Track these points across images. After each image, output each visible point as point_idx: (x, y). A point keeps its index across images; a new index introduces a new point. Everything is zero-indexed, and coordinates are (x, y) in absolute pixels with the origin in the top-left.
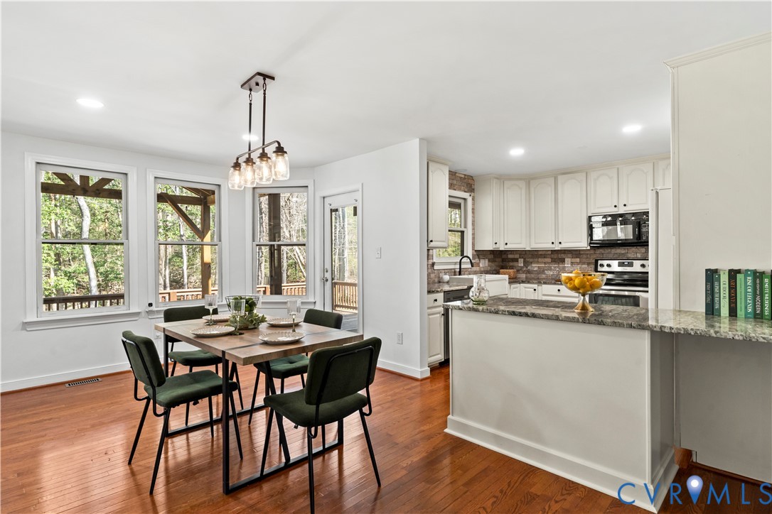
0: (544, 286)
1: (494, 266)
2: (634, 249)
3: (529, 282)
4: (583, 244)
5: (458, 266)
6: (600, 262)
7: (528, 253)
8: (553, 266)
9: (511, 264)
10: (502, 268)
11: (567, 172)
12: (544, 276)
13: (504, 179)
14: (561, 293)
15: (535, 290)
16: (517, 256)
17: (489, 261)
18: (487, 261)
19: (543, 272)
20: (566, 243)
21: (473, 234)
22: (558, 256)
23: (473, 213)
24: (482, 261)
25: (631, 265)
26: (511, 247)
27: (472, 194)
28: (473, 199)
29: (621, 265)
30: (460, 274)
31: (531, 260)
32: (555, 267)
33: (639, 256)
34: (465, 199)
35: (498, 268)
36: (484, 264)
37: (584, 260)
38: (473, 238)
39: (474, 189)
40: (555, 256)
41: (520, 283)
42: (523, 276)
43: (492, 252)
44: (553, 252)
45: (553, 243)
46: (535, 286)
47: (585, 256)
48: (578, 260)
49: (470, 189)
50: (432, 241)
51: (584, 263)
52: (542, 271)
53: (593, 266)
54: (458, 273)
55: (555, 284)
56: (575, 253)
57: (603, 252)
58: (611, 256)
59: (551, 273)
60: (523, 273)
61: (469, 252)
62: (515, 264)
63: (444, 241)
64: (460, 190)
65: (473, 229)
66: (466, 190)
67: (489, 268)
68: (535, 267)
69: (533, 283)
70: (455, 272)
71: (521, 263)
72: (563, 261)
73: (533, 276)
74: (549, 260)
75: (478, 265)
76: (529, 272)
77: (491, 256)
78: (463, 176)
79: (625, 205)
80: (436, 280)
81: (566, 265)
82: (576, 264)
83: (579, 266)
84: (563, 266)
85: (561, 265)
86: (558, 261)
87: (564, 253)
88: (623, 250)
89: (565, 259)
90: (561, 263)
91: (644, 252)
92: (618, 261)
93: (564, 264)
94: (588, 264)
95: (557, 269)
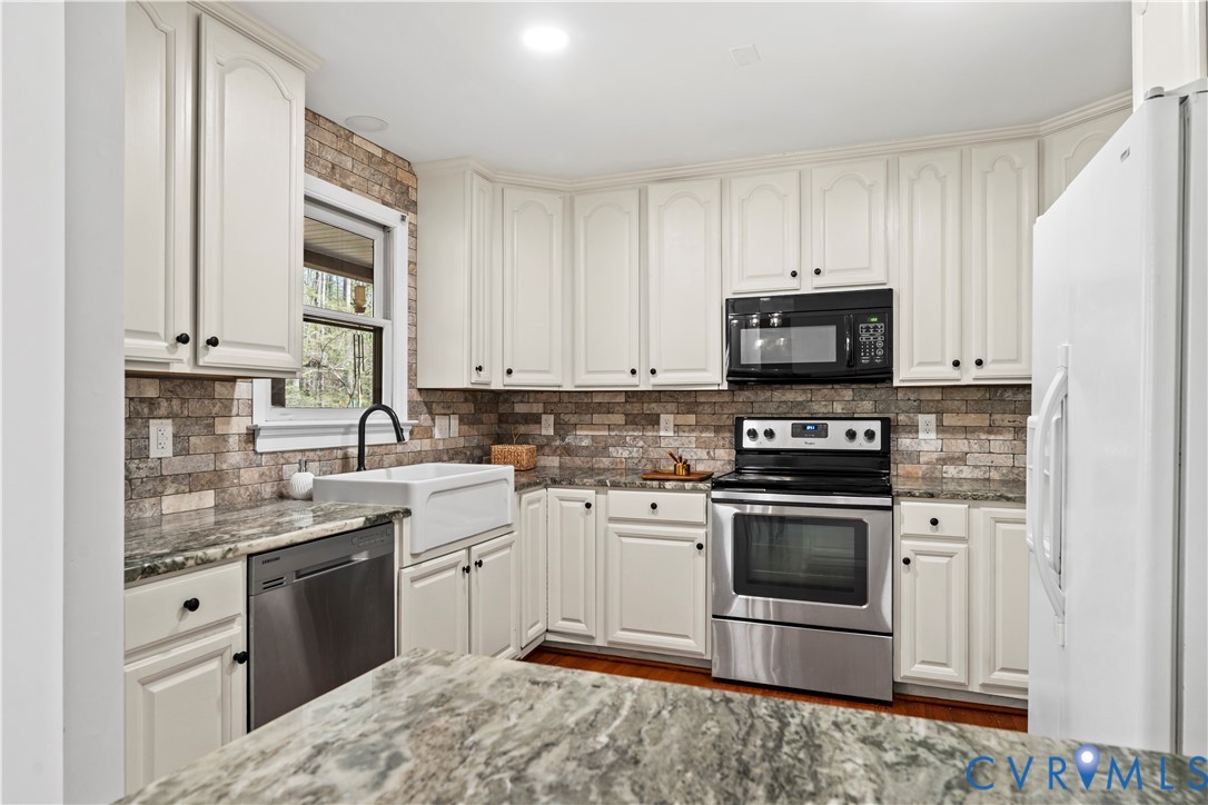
0: (613, 493)
1: (476, 436)
2: (826, 391)
3: (571, 484)
4: (711, 374)
5: (353, 440)
6: (748, 425)
7: (566, 398)
8: (630, 434)
9: (522, 429)
10: (499, 440)
11: (673, 176)
12: (605, 462)
13: (501, 180)
14: (661, 514)
15: (588, 506)
16: (537, 408)
17: (461, 421)
18: (455, 421)
19: (604, 451)
20: (666, 371)
21: (413, 340)
22: (641, 407)
23: (413, 274)
24: (441, 422)
25: (821, 432)
26: (520, 381)
27: (410, 217)
28: (413, 233)
29: (798, 432)
30: (361, 466)
31: (573, 419)
32: (635, 438)
33: (838, 408)
34: (385, 228)
35: (487, 442)
36: (446, 429)
37: (707, 419)
38: (413, 353)
39: (415, 203)
40: (635, 408)
41: (546, 487)
42: (552, 462)
43: (471, 395)
44: (633, 396)
45: (633, 372)
46: (589, 494)
47: (708, 409)
48: (691, 419)
49: (405, 200)
50: (213, 342)
51: (706, 428)
52: (601, 449)
53: (728, 436)
54: (355, 462)
55: (643, 487)
56: (686, 400)
57: (753, 398)
58: (771, 409)
59: (626, 454)
60: (554, 453)
61: (398, 395)
62: (532, 429)
63: (281, 349)
64: (367, 193)
65: (413, 324)
66: (388, 198)
67: (461, 443)
68: (583, 437)
69: (584, 486)
70: (346, 458)
71: (547, 428)
72: (654, 421)
73: (578, 461)
74: (619, 419)
75: (427, 433)
76: (568, 451)
77: (468, 408)
78: (378, 153)
79: (818, 272)
80: (268, 490)
81: (662, 433)
82: (687, 429)
83: (694, 434)
84: (655, 434)
85: (650, 434)
86: (643, 422)
87: (658, 401)
88: (800, 392)
89: (658, 416)
90: (649, 427)
91: (851, 398)
92: (789, 423)
93: (658, 431)
94: (718, 429)
95: (641, 443)
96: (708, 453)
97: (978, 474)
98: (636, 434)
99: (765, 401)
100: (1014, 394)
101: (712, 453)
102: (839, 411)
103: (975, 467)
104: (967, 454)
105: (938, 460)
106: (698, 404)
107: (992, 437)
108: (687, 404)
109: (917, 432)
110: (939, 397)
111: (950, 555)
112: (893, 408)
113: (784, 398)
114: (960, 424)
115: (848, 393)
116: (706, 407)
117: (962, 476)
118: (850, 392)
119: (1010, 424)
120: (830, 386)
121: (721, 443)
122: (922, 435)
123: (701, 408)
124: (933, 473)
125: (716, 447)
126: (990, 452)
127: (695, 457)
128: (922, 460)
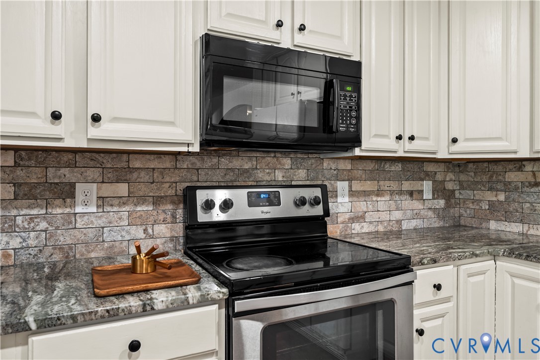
8: (24, 213)
20: (116, 119)
22: (43, 173)
29: (253, 201)
32: (32, 218)
37: (143, 190)
40: (34, 176)
47: (144, 176)
48: (122, 189)
51: (141, 199)
53: (174, 208)
58: (217, 177)
59: (15, 242)
72: (67, 193)
74: (3, 191)
79: (303, 27)
81: (79, 209)
82: (116, 201)
83: (127, 208)
84: (67, 210)
85: (59, 211)
86: (48, 194)
87: (72, 165)
88: (246, 159)
89: (72, 186)
90: (58, 202)
91: (289, 167)
92: (245, 192)
93: (73, 205)
94: (157, 201)
95: (43, 225)
96: (145, 230)
97: (372, 228)
98: (35, 212)
99: (212, 168)
100: (390, 166)
101: (150, 231)
102: (280, 179)
103: (371, 223)
104: (366, 212)
105: (349, 219)
106: (132, 170)
107: (379, 199)
108: (115, 169)
109: (336, 196)
110: (349, 167)
111: (442, 316)
112: (320, 176)
113: (231, 166)
114: (362, 189)
115: (287, 162)
116: (143, 174)
117: (363, 231)
118: (289, 161)
119: (388, 189)
120: (273, 155)
121: (161, 217)
122: (340, 200)
123: (135, 175)
124: (346, 230)
125: (155, 222)
126: (378, 211)
127: (127, 238)
128: (340, 220)
